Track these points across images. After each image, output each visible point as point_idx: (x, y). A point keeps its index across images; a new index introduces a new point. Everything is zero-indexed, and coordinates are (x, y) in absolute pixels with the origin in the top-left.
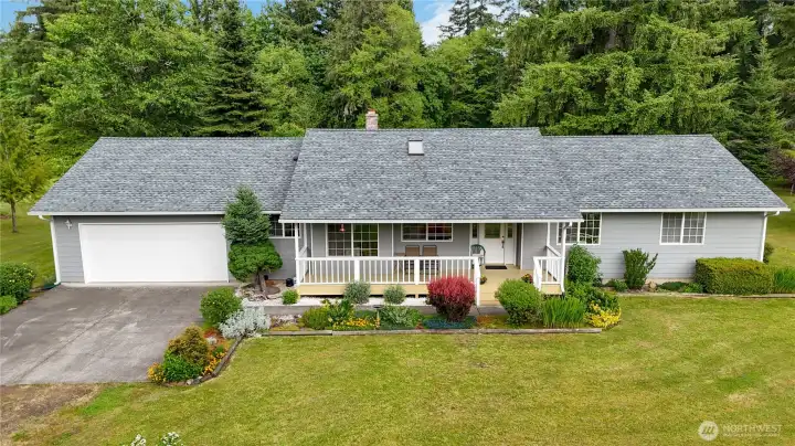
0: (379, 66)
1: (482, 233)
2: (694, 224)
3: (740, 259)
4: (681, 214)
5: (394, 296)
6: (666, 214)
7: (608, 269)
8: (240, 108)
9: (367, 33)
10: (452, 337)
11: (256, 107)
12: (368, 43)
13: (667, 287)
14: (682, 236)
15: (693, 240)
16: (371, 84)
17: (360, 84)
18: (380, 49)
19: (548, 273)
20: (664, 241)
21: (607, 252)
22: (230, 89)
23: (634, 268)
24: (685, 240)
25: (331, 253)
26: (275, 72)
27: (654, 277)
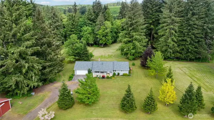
4: (122, 70)
5: (100, 76)
7: (117, 74)
10: (103, 79)
13: (121, 75)
15: (123, 72)
19: (111, 75)
20: (121, 72)
21: (116, 73)
23: (118, 74)
27: (120, 75)
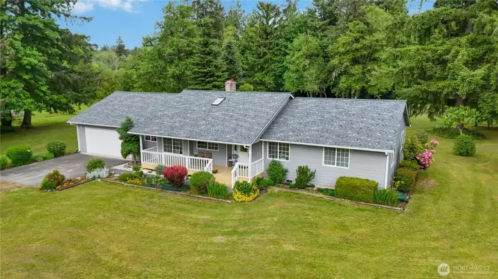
0: (356, 46)
1: (239, 149)
2: (343, 156)
3: (368, 180)
4: (335, 149)
6: (326, 148)
7: (295, 176)
8: (204, 76)
9: (351, 25)
11: (212, 76)
12: (351, 31)
14: (336, 162)
15: (342, 165)
16: (350, 56)
17: (342, 57)
18: (358, 35)
20: (325, 163)
21: (293, 166)
22: (200, 67)
24: (338, 164)
25: (165, 151)
26: (300, 50)
